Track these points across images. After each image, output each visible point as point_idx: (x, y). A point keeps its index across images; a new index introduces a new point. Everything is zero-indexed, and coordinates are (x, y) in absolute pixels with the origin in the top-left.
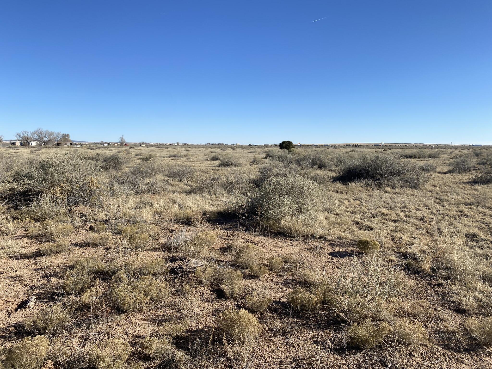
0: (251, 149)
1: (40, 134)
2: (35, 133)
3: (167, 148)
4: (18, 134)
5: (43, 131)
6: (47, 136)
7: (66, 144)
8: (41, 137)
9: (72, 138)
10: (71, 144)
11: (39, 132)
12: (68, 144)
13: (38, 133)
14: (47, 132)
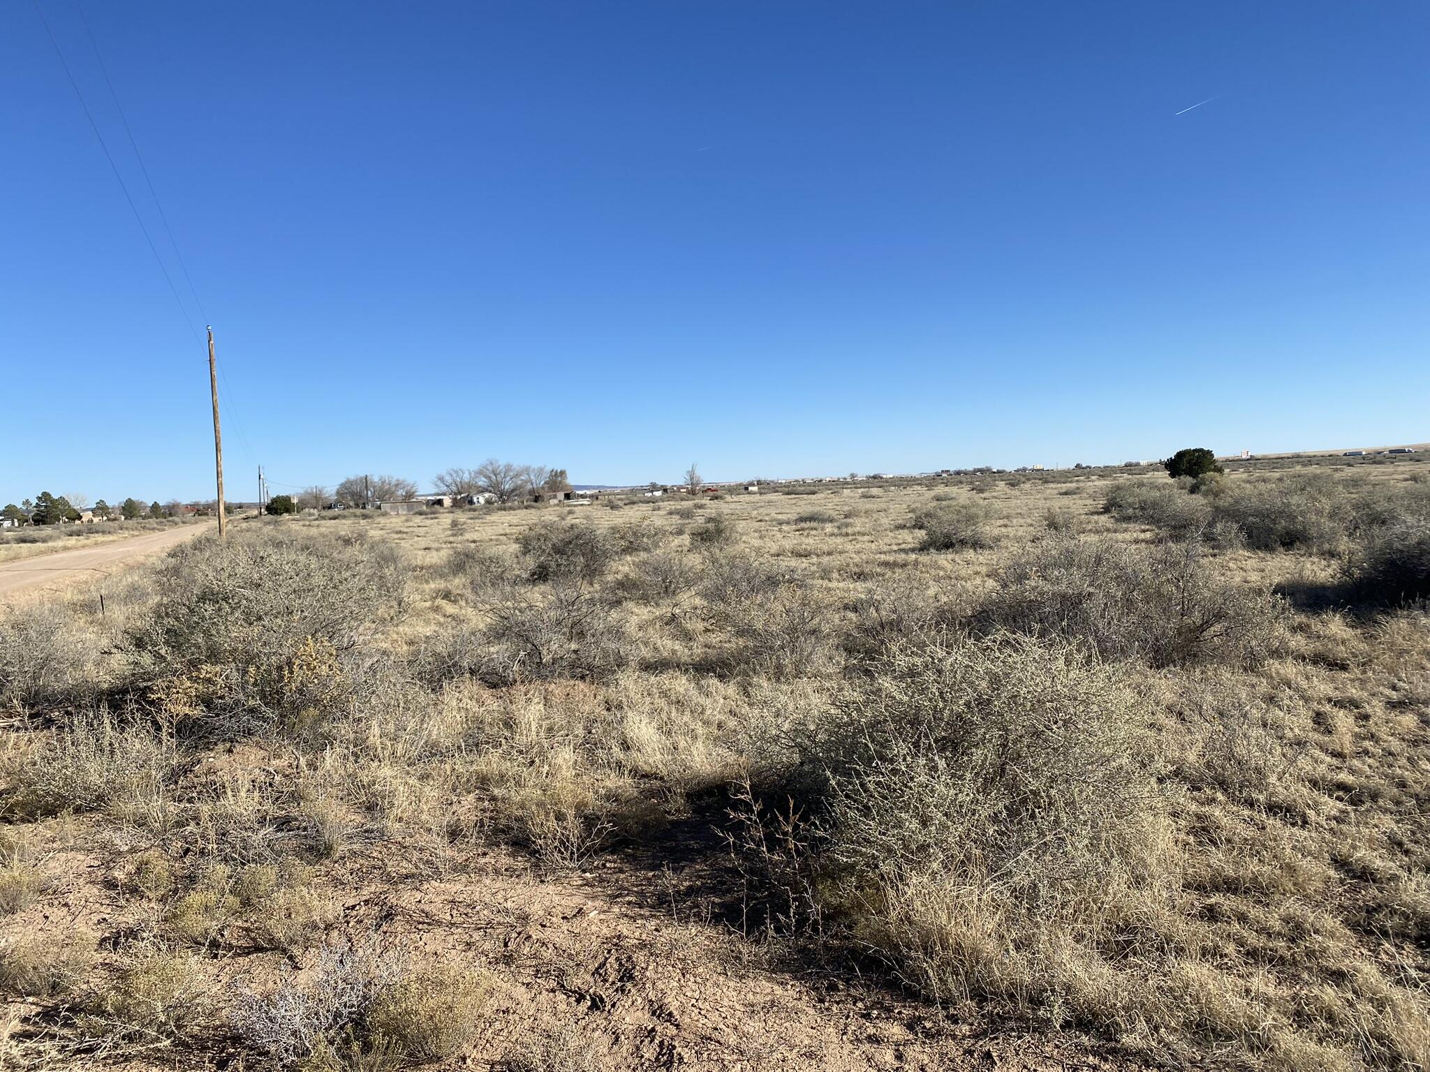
0: (1071, 482)
1: (492, 475)
2: (480, 473)
3: (814, 493)
4: (441, 479)
5: (499, 466)
6: (508, 478)
7: (555, 497)
8: (494, 481)
9: (572, 480)
10: (567, 496)
11: (490, 468)
12: (561, 496)
13: (488, 473)
14: (508, 468)
